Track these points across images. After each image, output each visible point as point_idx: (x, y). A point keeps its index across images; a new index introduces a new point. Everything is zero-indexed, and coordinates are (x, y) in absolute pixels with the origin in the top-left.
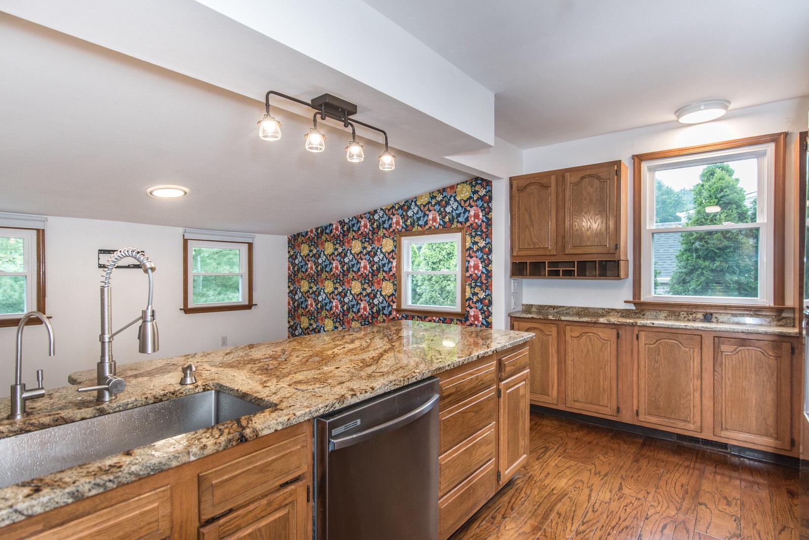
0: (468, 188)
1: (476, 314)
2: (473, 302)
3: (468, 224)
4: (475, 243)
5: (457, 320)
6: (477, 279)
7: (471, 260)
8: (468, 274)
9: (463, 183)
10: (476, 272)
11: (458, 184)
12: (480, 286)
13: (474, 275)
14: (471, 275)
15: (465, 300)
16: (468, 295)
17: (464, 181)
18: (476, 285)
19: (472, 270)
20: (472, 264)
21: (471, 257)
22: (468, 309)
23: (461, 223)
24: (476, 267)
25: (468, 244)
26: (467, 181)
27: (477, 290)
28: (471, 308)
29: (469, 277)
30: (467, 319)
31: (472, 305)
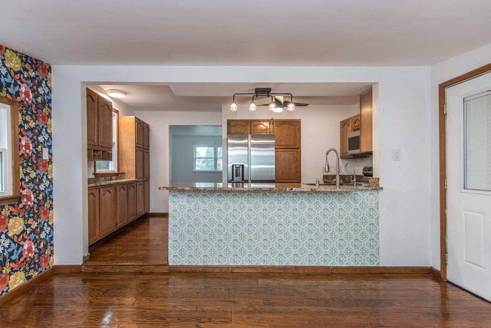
0: (19, 61)
1: (28, 194)
2: (25, 182)
3: (19, 99)
4: (26, 122)
5: (9, 205)
6: (28, 159)
7: (22, 138)
8: (20, 154)
9: (13, 51)
10: (27, 151)
11: (7, 48)
12: (31, 166)
13: (26, 155)
14: (23, 155)
15: (18, 183)
16: (22, 176)
17: (15, 50)
18: (28, 165)
19: (24, 149)
20: (23, 142)
21: (23, 136)
22: (21, 190)
23: (11, 94)
24: (27, 147)
25: (20, 122)
26: (16, 52)
27: (29, 170)
28: (24, 189)
29: (20, 156)
30: (20, 202)
31: (25, 186)
